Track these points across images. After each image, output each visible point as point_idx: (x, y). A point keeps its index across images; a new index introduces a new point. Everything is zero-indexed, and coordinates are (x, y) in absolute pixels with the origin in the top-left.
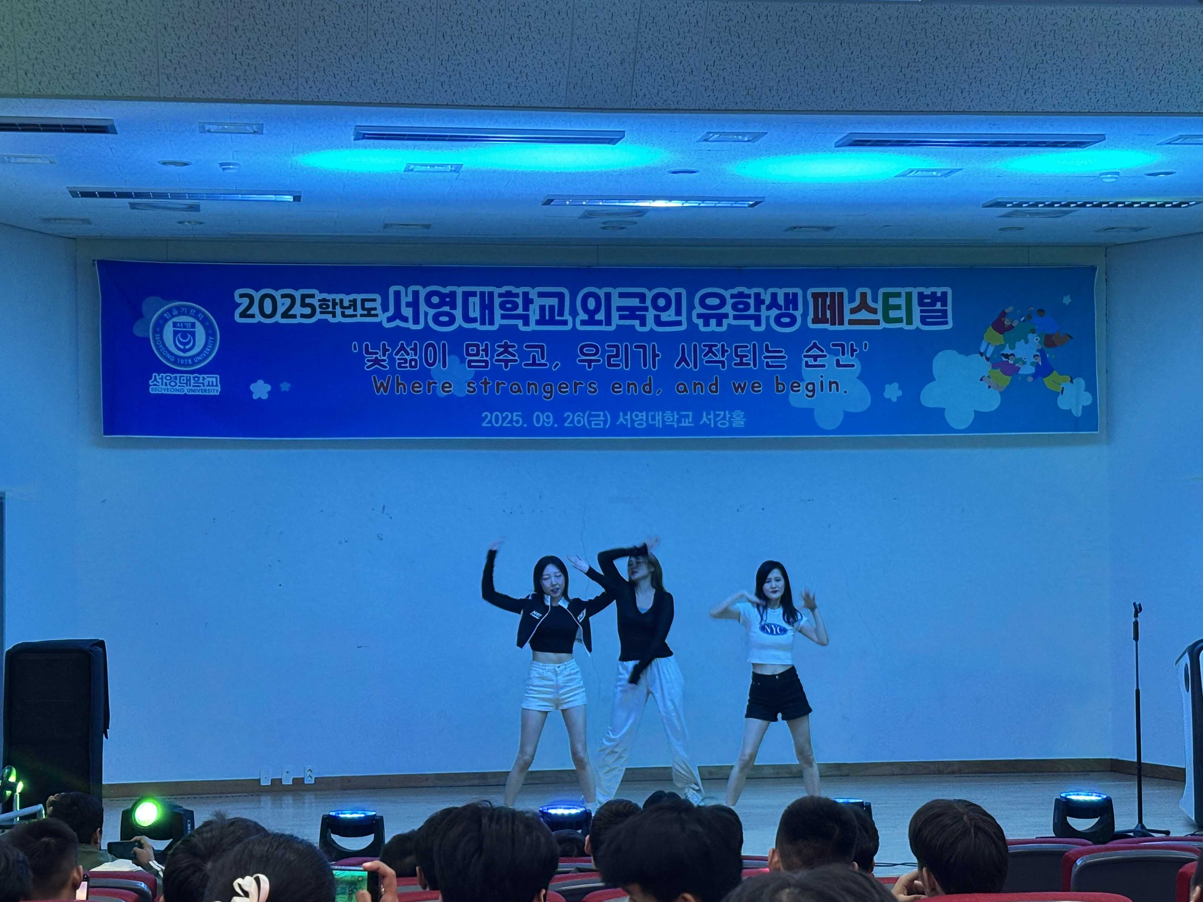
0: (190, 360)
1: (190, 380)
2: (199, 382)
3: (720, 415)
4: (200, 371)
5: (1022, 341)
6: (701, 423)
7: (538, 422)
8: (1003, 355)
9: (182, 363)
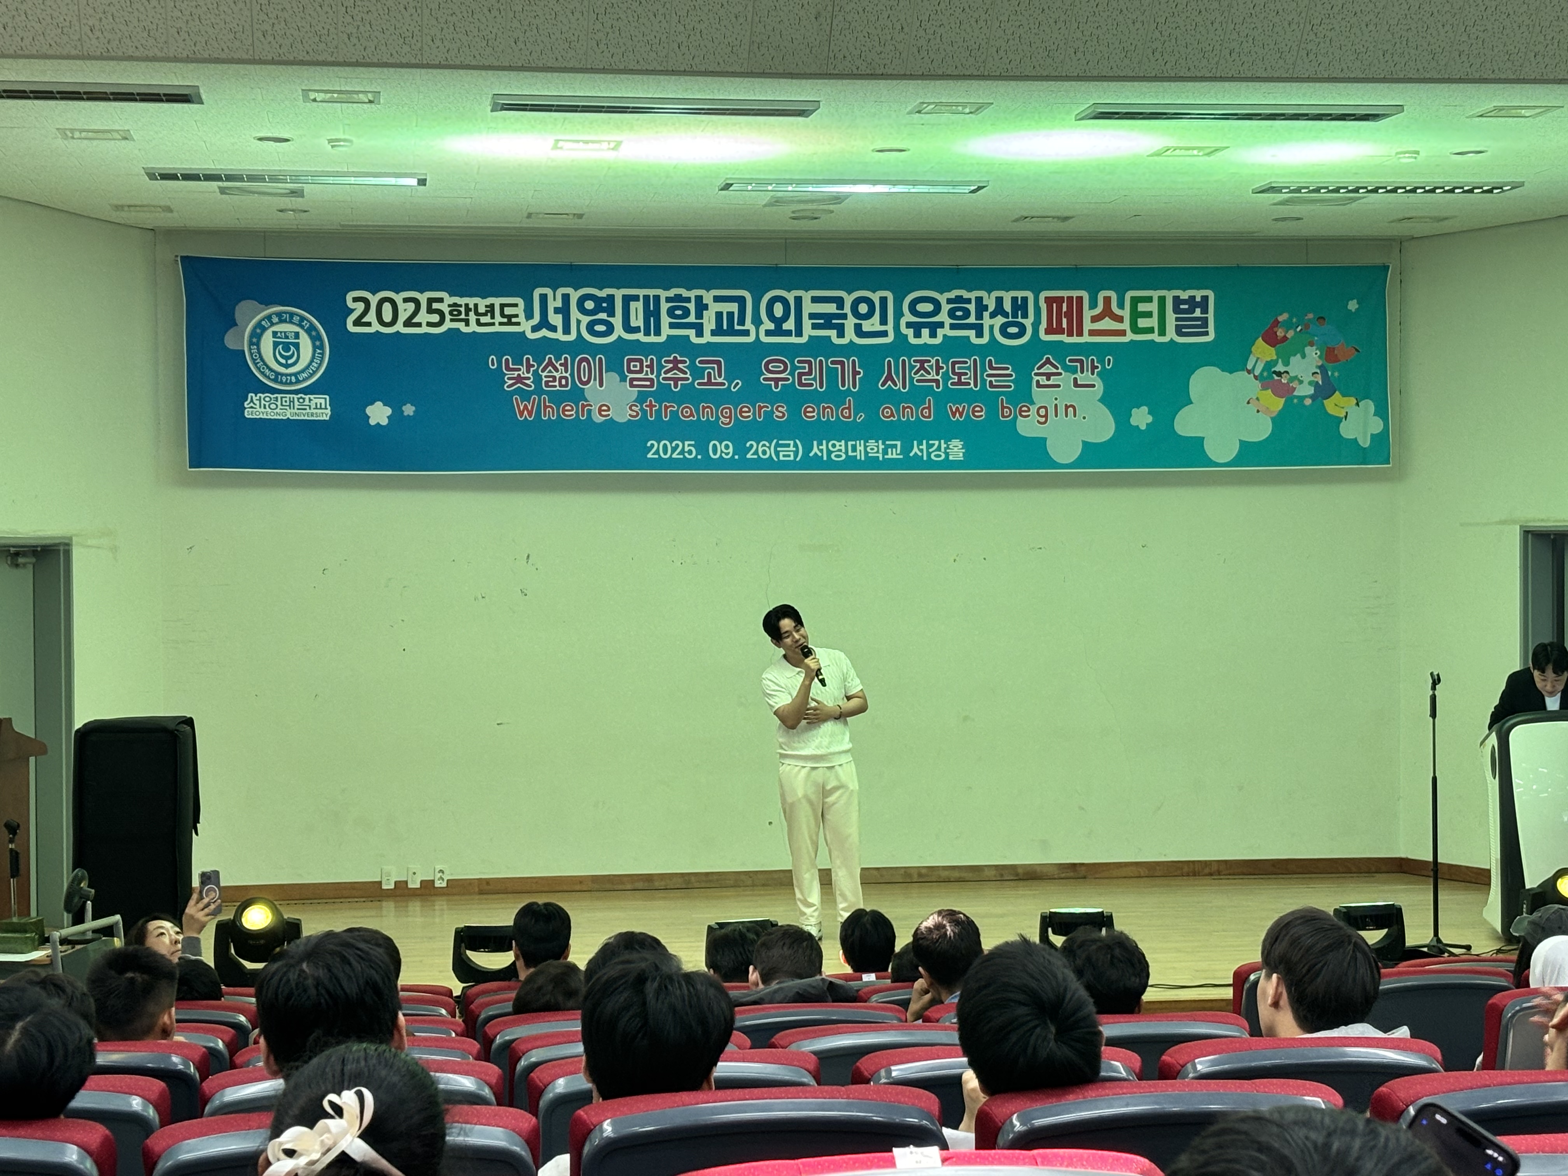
0: (293, 378)
1: (293, 402)
2: (304, 404)
3: (934, 444)
4: (305, 391)
5: (1299, 356)
6: (911, 454)
7: (715, 453)
8: (1275, 372)
9: (284, 380)
